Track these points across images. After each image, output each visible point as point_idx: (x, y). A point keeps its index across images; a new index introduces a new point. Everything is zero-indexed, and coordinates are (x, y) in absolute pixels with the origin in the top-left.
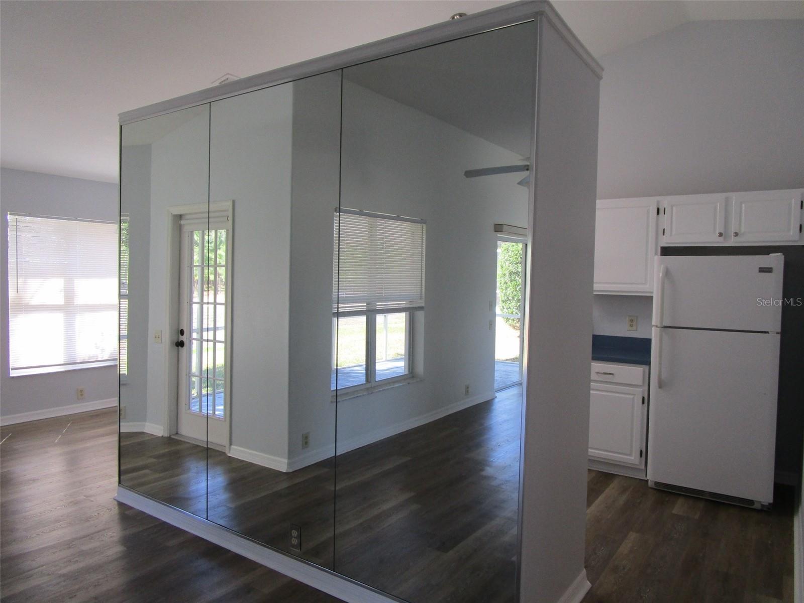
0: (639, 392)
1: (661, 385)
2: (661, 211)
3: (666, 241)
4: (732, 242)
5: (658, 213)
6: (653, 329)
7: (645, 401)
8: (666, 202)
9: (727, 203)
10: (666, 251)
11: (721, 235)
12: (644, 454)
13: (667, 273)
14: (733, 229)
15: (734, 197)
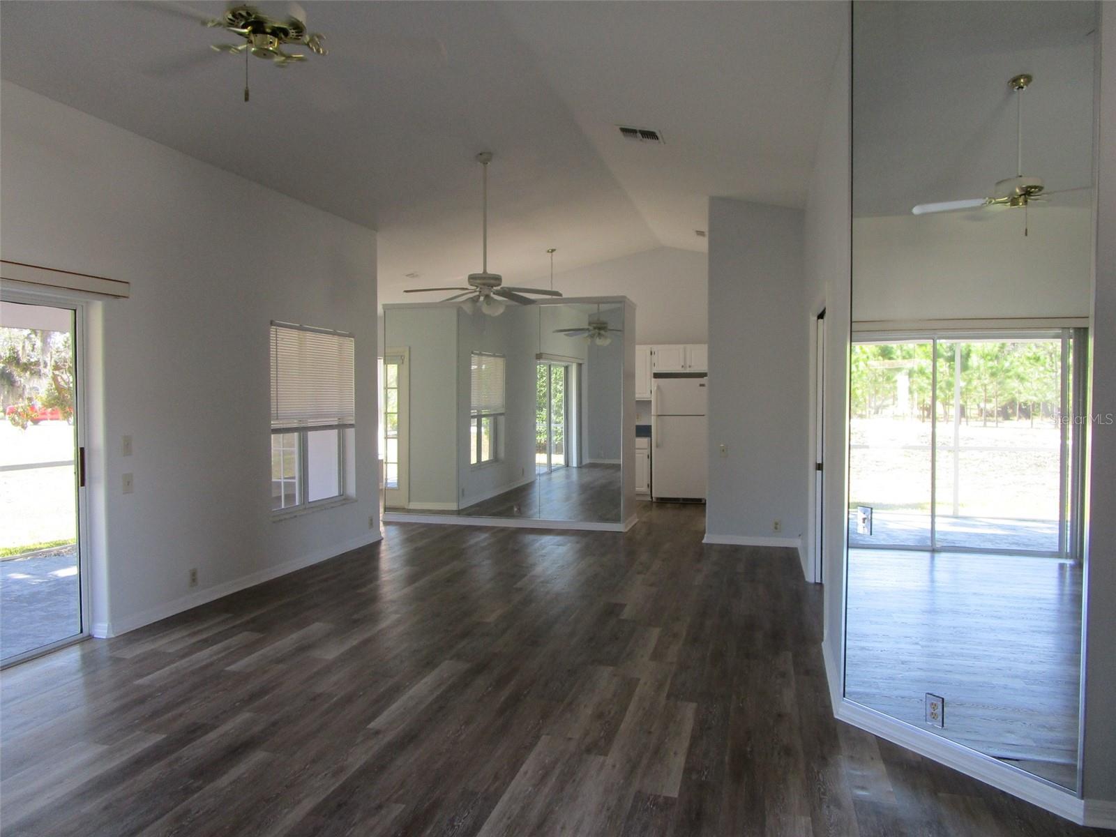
0: (647, 452)
1: (657, 446)
2: (653, 353)
3: (656, 370)
4: (688, 371)
5: (651, 354)
6: (653, 417)
7: (650, 457)
8: (655, 348)
9: (685, 350)
10: (657, 376)
11: (683, 366)
12: (650, 486)
13: (658, 388)
14: (688, 364)
15: (689, 346)
